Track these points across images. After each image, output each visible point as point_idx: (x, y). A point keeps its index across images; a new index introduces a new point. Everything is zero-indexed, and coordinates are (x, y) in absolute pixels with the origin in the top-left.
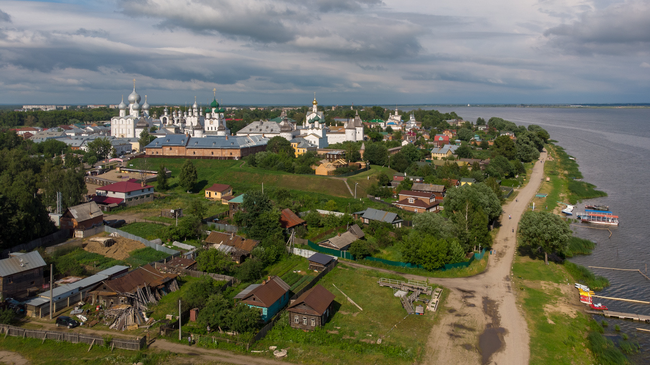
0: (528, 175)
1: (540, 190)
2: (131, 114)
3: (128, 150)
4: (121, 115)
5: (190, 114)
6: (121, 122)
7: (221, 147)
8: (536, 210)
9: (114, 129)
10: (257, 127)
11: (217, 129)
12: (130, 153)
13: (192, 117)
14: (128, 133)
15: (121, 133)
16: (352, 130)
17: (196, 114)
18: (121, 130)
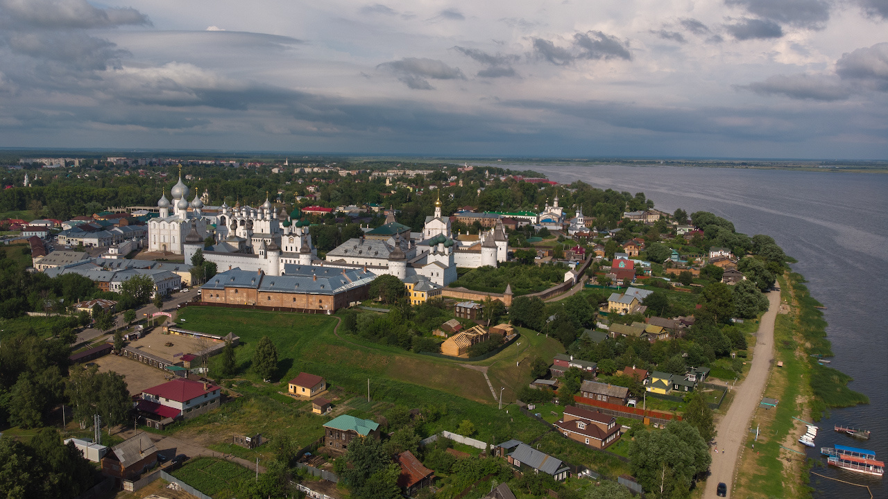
0: (750, 348)
1: (769, 386)
2: (176, 214)
3: (176, 286)
4: (161, 215)
5: (259, 216)
6: (162, 227)
7: (307, 291)
8: (761, 438)
9: (153, 236)
10: (355, 247)
11: (299, 251)
12: (178, 291)
13: (263, 221)
14: (172, 242)
15: (162, 241)
16: (491, 249)
17: (268, 217)
18: (162, 237)
